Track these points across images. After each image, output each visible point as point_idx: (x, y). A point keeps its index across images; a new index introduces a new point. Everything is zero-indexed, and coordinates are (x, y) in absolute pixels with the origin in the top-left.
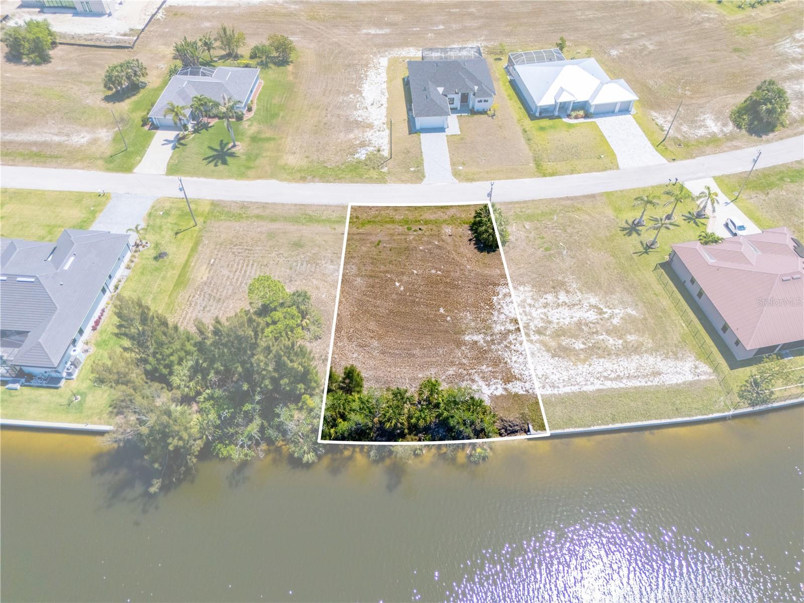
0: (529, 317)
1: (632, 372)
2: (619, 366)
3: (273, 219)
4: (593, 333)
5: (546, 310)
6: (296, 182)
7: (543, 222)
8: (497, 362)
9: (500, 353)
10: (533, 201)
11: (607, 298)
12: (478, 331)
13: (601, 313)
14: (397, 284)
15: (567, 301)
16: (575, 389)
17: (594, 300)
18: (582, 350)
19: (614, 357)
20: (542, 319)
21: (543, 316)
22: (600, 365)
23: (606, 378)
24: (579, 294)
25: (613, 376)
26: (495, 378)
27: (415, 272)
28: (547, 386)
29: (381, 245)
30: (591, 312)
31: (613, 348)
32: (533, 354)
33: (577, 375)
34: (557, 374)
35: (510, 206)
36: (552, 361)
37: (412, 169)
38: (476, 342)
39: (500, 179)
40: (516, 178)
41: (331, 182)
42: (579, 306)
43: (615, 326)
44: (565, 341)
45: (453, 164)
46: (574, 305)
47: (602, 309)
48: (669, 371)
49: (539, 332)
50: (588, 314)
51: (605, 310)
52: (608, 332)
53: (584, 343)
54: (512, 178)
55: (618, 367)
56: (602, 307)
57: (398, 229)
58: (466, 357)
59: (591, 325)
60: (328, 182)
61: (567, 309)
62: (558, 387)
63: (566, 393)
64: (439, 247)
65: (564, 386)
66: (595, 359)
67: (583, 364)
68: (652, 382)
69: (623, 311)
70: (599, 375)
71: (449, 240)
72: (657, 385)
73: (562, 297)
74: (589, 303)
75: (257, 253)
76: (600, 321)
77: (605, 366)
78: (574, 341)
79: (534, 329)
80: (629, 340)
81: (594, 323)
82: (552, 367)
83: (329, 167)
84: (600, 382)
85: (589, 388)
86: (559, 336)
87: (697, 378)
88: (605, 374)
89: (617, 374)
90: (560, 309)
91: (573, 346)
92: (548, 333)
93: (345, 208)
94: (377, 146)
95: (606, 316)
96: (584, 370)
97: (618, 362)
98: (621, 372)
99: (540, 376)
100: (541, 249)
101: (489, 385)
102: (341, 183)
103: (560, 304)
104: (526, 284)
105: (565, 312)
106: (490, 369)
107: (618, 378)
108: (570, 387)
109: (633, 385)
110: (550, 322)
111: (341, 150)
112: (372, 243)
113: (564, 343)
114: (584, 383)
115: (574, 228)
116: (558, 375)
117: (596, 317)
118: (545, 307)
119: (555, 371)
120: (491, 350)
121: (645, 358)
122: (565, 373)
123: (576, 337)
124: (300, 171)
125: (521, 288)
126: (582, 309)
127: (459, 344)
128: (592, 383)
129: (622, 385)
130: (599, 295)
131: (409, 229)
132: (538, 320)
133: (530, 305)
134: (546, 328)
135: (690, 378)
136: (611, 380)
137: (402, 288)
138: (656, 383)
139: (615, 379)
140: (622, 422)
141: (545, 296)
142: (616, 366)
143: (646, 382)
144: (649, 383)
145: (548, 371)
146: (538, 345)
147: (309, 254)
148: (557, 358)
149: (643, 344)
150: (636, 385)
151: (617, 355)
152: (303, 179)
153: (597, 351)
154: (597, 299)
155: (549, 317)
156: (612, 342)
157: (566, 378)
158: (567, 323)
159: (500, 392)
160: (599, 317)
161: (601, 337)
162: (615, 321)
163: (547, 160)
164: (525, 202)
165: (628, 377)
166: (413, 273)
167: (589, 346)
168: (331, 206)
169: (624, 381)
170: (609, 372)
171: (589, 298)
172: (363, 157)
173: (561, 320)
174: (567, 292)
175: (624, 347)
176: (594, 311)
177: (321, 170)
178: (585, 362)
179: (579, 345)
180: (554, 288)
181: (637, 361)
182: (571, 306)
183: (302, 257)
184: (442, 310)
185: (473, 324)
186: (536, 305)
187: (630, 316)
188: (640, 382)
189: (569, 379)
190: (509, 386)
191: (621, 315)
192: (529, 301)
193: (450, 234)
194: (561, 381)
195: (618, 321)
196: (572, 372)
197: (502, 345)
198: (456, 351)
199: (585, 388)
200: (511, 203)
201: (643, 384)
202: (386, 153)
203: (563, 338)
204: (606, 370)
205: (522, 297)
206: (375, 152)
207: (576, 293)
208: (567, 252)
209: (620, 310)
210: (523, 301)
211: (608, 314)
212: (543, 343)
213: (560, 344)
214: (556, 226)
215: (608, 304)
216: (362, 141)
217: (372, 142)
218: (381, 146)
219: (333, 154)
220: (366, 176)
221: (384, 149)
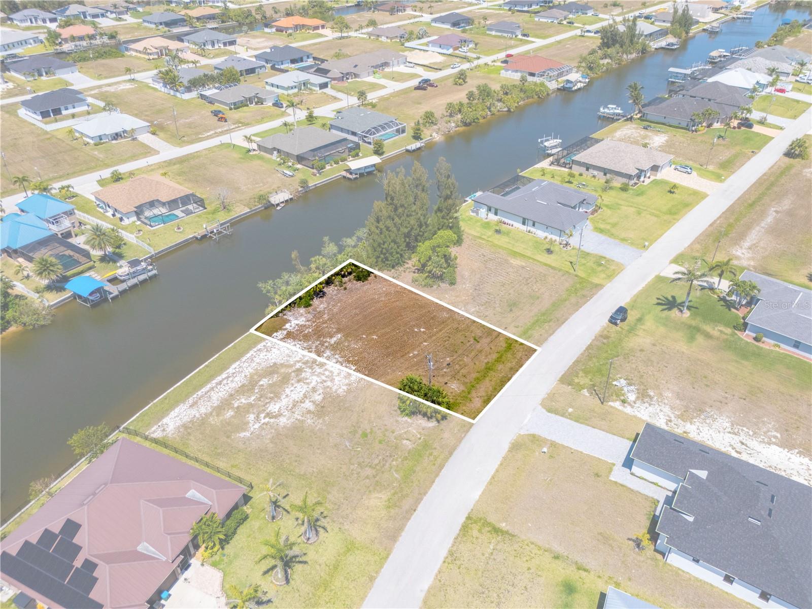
0: (316, 373)
3: (555, 305)
5: (310, 387)
7: (400, 460)
8: (306, 338)
9: (310, 343)
10: (437, 475)
11: (273, 431)
12: (338, 343)
13: (268, 415)
15: (303, 405)
16: (244, 359)
17: (283, 421)
18: (260, 381)
19: (233, 392)
20: (306, 379)
21: (307, 381)
22: (239, 381)
23: (228, 377)
24: (299, 417)
25: (225, 382)
26: (297, 330)
27: (425, 344)
28: (262, 348)
29: (472, 340)
30: (276, 410)
31: (238, 398)
32: (289, 356)
33: (249, 366)
34: (262, 357)
36: (273, 361)
38: (331, 337)
39: (497, 471)
41: (587, 349)
42: (290, 408)
43: (248, 412)
45: (553, 445)
46: (294, 406)
47: (270, 418)
48: (185, 412)
49: (299, 371)
51: (267, 420)
52: (251, 405)
53: (262, 385)
56: (272, 420)
57: (485, 359)
58: (327, 327)
59: (268, 401)
60: (590, 348)
61: (297, 399)
62: (255, 352)
63: (248, 353)
65: (252, 355)
66: (245, 382)
67: (250, 373)
68: (194, 398)
69: (252, 429)
70: (235, 375)
71: (442, 380)
72: (188, 399)
73: (308, 405)
74: (285, 416)
75: (520, 286)
76: (264, 408)
77: (235, 383)
78: (270, 382)
79: (305, 369)
80: (230, 411)
81: (267, 403)
82: (270, 358)
83: (616, 358)
84: (230, 373)
85: (235, 365)
86: (284, 378)
87: (160, 424)
88: (230, 379)
89: (222, 385)
90: (301, 395)
91: (268, 379)
92: (293, 374)
93: (540, 344)
94: (636, 405)
95: (262, 415)
96: (247, 371)
97: (228, 391)
98: (221, 388)
99: (272, 349)
100: (369, 431)
101: (297, 325)
102: (582, 355)
103: (305, 399)
104: (345, 393)
105: (296, 397)
106: (306, 332)
107: (219, 384)
108: (248, 357)
109: (206, 387)
110: (299, 381)
111: (643, 376)
112: (481, 337)
113: (276, 376)
114: (241, 365)
115: (367, 477)
116: (261, 356)
117: (269, 409)
118: (313, 388)
119: (266, 357)
120: (317, 340)
121: (209, 408)
122: (258, 361)
123: (272, 385)
124: (621, 340)
125: (345, 388)
126: (285, 407)
127: (340, 330)
128: (236, 368)
129: (214, 382)
130: (282, 428)
132: (308, 377)
133: (325, 381)
134: (297, 375)
135: (165, 421)
136: (223, 379)
137: (416, 330)
139: (221, 381)
141: (322, 396)
142: (227, 388)
144: (195, 396)
145: (270, 354)
146: (292, 363)
147: (497, 306)
148: (272, 364)
149: (217, 416)
150: (204, 388)
151: (231, 395)
152: (604, 336)
153: (247, 388)
154: (281, 424)
155: (302, 384)
156: (242, 401)
157: (255, 359)
158: (287, 389)
159: (287, 326)
160: (268, 411)
161: (253, 398)
162: (252, 417)
163: (498, 547)
164: (441, 467)
165: (213, 388)
166: (425, 342)
167: (256, 386)
168: (550, 335)
169: (214, 385)
170: (229, 382)
171: (288, 420)
172: (617, 384)
173: (292, 388)
174: (309, 412)
175: (231, 404)
176: (275, 412)
177: (613, 352)
179: (264, 382)
180: (323, 407)
181: (214, 402)
182: (295, 404)
183: (497, 302)
184: (375, 337)
185: (346, 344)
186: (321, 385)
187: (245, 430)
188: (202, 392)
189: (252, 360)
190: (285, 332)
191: (251, 425)
192: (329, 383)
194: (256, 356)
195: (249, 418)
196: (254, 365)
197: (314, 347)
198: (336, 326)
199: (238, 363)
200: (451, 454)
201: (199, 393)
202: (615, 404)
203: (280, 379)
204: (232, 381)
205: (336, 382)
206: (622, 398)
207: (302, 416)
208: (346, 446)
209: (255, 429)
210: (332, 380)
211: (262, 418)
212: (291, 366)
213: (277, 373)
214: (384, 465)
215: (269, 427)
216: (653, 398)
217: (646, 405)
218: (632, 407)
219: (637, 368)
220: (581, 374)
221: (624, 407)
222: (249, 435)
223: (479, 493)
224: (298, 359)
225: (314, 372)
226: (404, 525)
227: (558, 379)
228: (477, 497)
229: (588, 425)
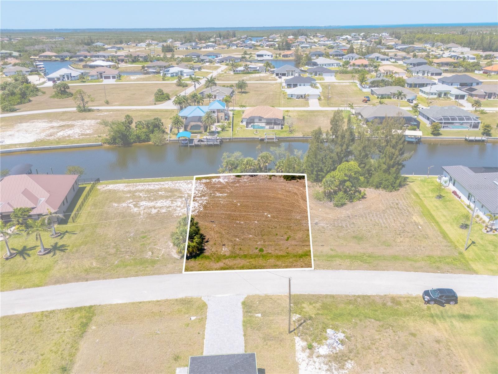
1: (141, 186)
7: (132, 258)
8: (211, 188)
10: (126, 277)
11: (124, 211)
12: (218, 197)
13: (136, 204)
14: (269, 216)
16: (174, 182)
18: (161, 191)
20: (176, 202)
21: (174, 203)
26: (215, 183)
29: (286, 237)
30: (142, 205)
31: (142, 192)
34: (181, 185)
36: (181, 188)
37: (259, 315)
39: (150, 302)
41: (359, 296)
42: (147, 207)
43: (133, 199)
45: (202, 320)
46: (150, 208)
47: (134, 206)
48: (120, 186)
49: (180, 197)
51: (132, 205)
52: (139, 197)
55: (147, 187)
57: (272, 250)
60: (364, 297)
61: (156, 206)
64: (236, 236)
65: (180, 182)
66: (157, 189)
67: (165, 187)
68: (133, 184)
70: (159, 185)
71: (225, 242)
73: (155, 211)
74: (139, 209)
76: (140, 201)
77: (153, 187)
78: (163, 194)
80: (130, 194)
81: (145, 200)
83: (373, 320)
86: (170, 196)
87: (109, 185)
88: (155, 185)
90: (161, 206)
94: (315, 359)
97: (145, 189)
100: (149, 237)
102: (346, 296)
103: (159, 208)
104: (176, 217)
106: (216, 186)
107: (149, 184)
110: (172, 200)
111: (369, 348)
112: (295, 239)
114: (169, 183)
115: (107, 252)
118: (170, 206)
121: (128, 190)
128: (165, 183)
130: (129, 212)
131: (261, 250)
134: (176, 198)
137: (266, 214)
139: (151, 184)
141: (166, 211)
145: (185, 185)
146: (185, 193)
148: (178, 189)
152: (395, 301)
153: (152, 191)
154: (132, 210)
158: (162, 200)
161: (146, 195)
162: (130, 201)
165: (144, 185)
166: (258, 221)
167: (156, 193)
171: (137, 211)
174: (149, 213)
175: (136, 193)
176: (140, 205)
178: (163, 188)
180: (157, 215)
181: (133, 189)
182: (152, 207)
185: (220, 199)
186: (175, 207)
187: (119, 203)
188: (139, 184)
189: (176, 184)
191: (124, 203)
192: (179, 209)
193: (224, 247)
196: (173, 185)
198: (233, 191)
206: (315, 344)
207: (143, 213)
208: (129, 235)
209: (122, 205)
212: (182, 194)
213: (172, 193)
214: (122, 254)
215: (127, 208)
216: (343, 368)
217: (325, 367)
218: (309, 357)
219: (379, 340)
220: (318, 305)
221: (303, 350)
222: (116, 206)
226: (71, 282)
229: (245, 331)
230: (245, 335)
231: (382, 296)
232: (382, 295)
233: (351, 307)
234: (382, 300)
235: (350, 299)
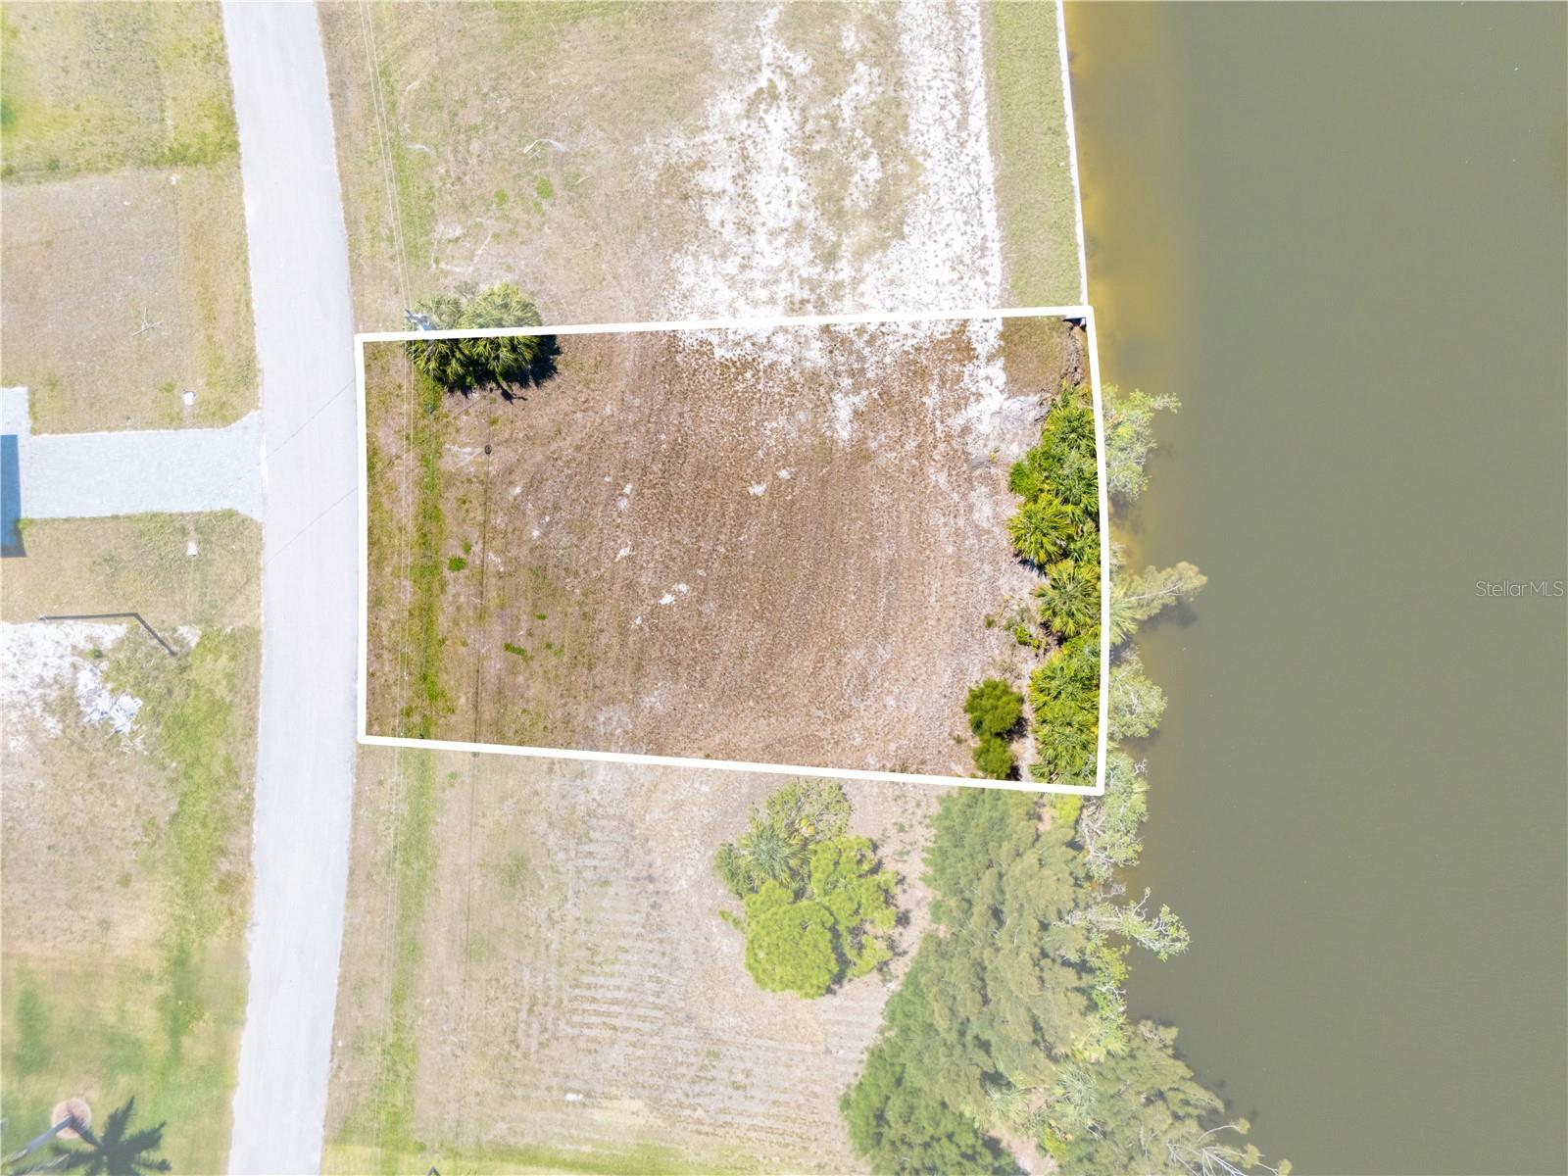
0: (784, 275)
1: (946, 63)
2: (930, 88)
3: (411, 950)
4: (834, 126)
5: (760, 230)
6: (244, 904)
7: (437, 185)
8: (914, 369)
9: (888, 360)
10: (346, 197)
11: (724, 68)
12: (823, 406)
13: (771, 95)
14: (667, 599)
15: (731, 172)
16: (988, 201)
17: (729, 105)
18: (883, 165)
19: (905, 94)
20: (788, 244)
21: (781, 241)
22: (926, 130)
23: (962, 125)
24: (707, 137)
25: (955, 108)
26: (959, 378)
27: (624, 552)
28: (982, 263)
29: (522, 640)
30: (769, 119)
31: (880, 89)
32: (892, 282)
33: (952, 189)
34: (949, 234)
35: (367, 270)
36: (914, 241)
37: (192, 549)
38: (857, 414)
39: (246, 285)
40: (241, 234)
41: (249, 798)
42: (749, 143)
43: (818, 70)
44: (857, 198)
45: (175, 420)
46: (745, 158)
47: (761, 91)
49: (829, 257)
50: (777, 129)
51: (763, 83)
52: (832, 91)
53: (865, 156)
54: (241, 248)
55: (934, 92)
56: (751, 89)
57: (457, 596)
58: (899, 441)
59: (809, 127)
60: (246, 808)
61: (755, 176)
62: (984, 239)
63: (999, 225)
64: (534, 485)
65: (981, 224)
66: (911, 139)
67: (925, 170)
68: (972, 24)
69: (767, 40)
70: (954, 140)
71: (503, 456)
72: (982, 14)
73: (718, 179)
74: (738, 118)
75: (545, 980)
76: (801, 100)
77: (931, 121)
78: (856, 178)
79: (819, 269)
80: (858, 47)
81: (805, 121)
82: (930, 245)
83: (173, 808)
84: (972, 141)
85: (987, 168)
86: (840, 213)
88: (952, 124)
89: (950, 96)
90: (756, 193)
91: (871, 182)
92: (830, 236)
93: (364, 752)
94: (69, 660)
95: (782, 85)
96: (941, 170)
97: (917, 88)
98: (945, 87)
99: (955, 275)
100: (545, 206)
101: (979, 396)
102: (252, 768)
103: (740, 190)
104: (673, 266)
105: (764, 184)
106: (933, 388)
107: (962, 96)
108: (984, 212)
109: (981, 69)
110: (799, 226)
111: (90, 777)
112: (513, 670)
113: (864, 205)
114: (974, 178)
115: (463, 102)
116: (955, 234)
117: (785, 110)
118: (751, 231)
119: (942, 240)
120: (880, 381)
121: (908, 22)
122: (948, 216)
123: (844, 173)
124: (190, 896)
125: (687, 282)
126: (759, 140)
127: (860, 454)
128: (975, 159)
129: (980, 94)
130: (714, 88)
131: (458, 565)
132: (791, 253)
133: (743, 267)
134: (818, 240)
136: (966, 114)
137: (683, 587)
138: (977, 14)
139: (965, 104)
140: (1063, 117)
141: (715, 224)
142: (931, 96)
143: (974, 36)
144: (976, 30)
145: (944, 254)
146: (867, 267)
147: (551, 841)
148: (906, 229)
149: (870, 16)
150: (981, 62)
151: (899, 84)
152: (233, 885)
153: (887, 128)
154: (725, 95)
155: (785, 225)
156: (861, 87)
157: (961, 217)
158: (803, 186)
159: (997, 372)
160: (784, 104)
161: (847, 112)
162: (799, 65)
163: (156, 126)
164: (351, 222)
165: (960, 74)
166: (629, 558)
167: (873, 145)
168: (358, 793)
169: (970, 86)
170: (946, 114)
171: (723, 115)
172: (131, 704)
173: (793, 196)
174: (700, 165)
175: (877, 64)
176: (766, 111)
177: (189, 833)
178: (919, 165)
179: (870, 169)
180: (685, 197)
181: (915, 42)
182: (746, 167)
183: (561, 855)
184: (758, 490)
185: (801, 416)
186: (742, 251)
187: (781, 27)
188: (971, 50)
189: (964, 210)
190: (982, 349)
191: (780, 47)
192: (731, 266)
193: (480, 450)
194: (969, 229)
195: (799, 58)
196: (944, 201)
197: (866, 351)
198: (881, 462)
199: (988, 179)
200: (355, 266)
201: (977, 44)
202: (111, 633)
203: (847, 203)
204: (941, 121)
205: (717, 282)
206: (105, 665)
207: (704, 144)
208: (557, 139)
209: (763, 45)
210: (731, 282)
211: (776, 78)
212: (861, 254)
213: (867, 214)
214: (456, 151)
215: (743, 70)
216: (44, 710)
217: (49, 675)
218: (74, 647)
219: (111, 801)
220: (222, 691)
221: (90, 639)
222: (760, 24)
223: (250, 212)
224: (862, 288)
225: (791, 273)
227: (263, 637)
228: (247, 200)
229: (129, 518)
230: (116, 518)
231: (248, 857)
232: (253, 858)
233: (218, 769)
234: (237, 852)
235: (243, 774)
